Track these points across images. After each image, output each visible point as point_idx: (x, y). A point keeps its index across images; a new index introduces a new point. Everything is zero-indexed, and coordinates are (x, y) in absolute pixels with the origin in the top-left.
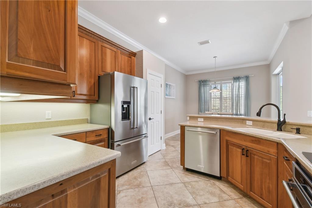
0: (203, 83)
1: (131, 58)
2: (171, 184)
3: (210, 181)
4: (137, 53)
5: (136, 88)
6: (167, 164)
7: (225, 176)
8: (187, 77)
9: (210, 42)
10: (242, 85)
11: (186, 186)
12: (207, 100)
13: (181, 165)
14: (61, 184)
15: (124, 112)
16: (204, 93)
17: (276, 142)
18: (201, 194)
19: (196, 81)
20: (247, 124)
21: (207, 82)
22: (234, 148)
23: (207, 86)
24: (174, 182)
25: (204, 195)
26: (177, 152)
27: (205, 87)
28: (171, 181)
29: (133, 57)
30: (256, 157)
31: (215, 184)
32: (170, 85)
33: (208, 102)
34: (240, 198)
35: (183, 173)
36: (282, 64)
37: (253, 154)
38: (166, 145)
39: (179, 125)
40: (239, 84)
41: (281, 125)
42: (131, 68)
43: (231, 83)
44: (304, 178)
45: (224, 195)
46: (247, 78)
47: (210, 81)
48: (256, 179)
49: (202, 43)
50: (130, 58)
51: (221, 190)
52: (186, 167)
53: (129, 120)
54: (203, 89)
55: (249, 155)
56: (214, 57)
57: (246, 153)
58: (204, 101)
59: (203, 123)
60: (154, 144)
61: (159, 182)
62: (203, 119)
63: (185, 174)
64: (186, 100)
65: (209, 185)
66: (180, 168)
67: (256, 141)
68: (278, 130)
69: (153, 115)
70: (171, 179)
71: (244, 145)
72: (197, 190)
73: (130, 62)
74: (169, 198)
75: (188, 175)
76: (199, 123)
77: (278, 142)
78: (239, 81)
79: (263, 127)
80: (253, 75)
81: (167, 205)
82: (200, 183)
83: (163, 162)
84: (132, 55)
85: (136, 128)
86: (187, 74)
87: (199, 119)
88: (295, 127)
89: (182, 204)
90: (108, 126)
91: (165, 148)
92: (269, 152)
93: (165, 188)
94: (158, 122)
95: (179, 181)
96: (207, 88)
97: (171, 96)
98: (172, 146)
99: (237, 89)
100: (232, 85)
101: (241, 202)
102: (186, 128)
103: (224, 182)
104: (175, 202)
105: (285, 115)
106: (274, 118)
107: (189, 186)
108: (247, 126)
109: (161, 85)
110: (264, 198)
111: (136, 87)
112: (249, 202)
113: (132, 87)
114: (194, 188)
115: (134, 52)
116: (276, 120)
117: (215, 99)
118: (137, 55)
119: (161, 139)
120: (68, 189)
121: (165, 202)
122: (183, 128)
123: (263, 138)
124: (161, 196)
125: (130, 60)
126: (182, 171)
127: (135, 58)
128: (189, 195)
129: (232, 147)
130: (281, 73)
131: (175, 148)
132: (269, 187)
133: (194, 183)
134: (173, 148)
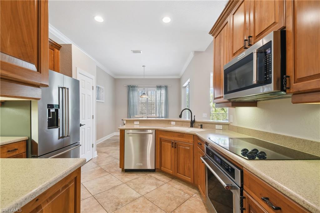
0: (131, 88)
1: (54, 51)
2: (114, 188)
3: (147, 175)
4: (62, 46)
5: (67, 89)
6: (104, 170)
7: (159, 167)
8: (116, 81)
9: (142, 53)
10: (163, 93)
11: (128, 185)
12: (136, 105)
13: (120, 168)
14: (37, 200)
15: (50, 118)
16: (133, 98)
17: (192, 134)
18: (142, 187)
19: (125, 85)
20: (172, 124)
21: (135, 87)
22: (166, 143)
23: (136, 91)
24: (116, 185)
25: (145, 187)
26: (111, 157)
27: (133, 92)
28: (113, 185)
29: (57, 50)
30: (181, 147)
31: (151, 176)
32: (98, 87)
33: (137, 107)
34: (170, 181)
35: (122, 175)
36: (189, 80)
37: (179, 145)
38: (97, 153)
39: (119, 129)
40: (161, 92)
41: (192, 123)
42: (54, 63)
43: (155, 90)
44: (211, 152)
45: (159, 182)
46: (166, 87)
47: (137, 87)
48: (181, 163)
49: (135, 52)
50: (52, 50)
51: (157, 179)
52: (125, 168)
53: (58, 127)
54: (132, 94)
55: (176, 147)
56: (143, 66)
57: (175, 145)
58: (133, 105)
59: (138, 126)
60: (84, 153)
61: (100, 190)
62: (138, 122)
63: (124, 176)
64: (115, 104)
65: (147, 178)
66: (119, 171)
67: (181, 135)
68: (191, 127)
69: (84, 120)
70: (112, 183)
71: (173, 139)
72: (138, 185)
73: (53, 55)
74: (115, 200)
75: (128, 175)
76: (135, 126)
77: (194, 134)
78: (161, 90)
79: (182, 126)
80: (170, 86)
81: (115, 207)
82: (139, 178)
83: (99, 170)
84: (55, 47)
85: (68, 136)
86: (116, 77)
87: (135, 123)
88: (200, 124)
89: (128, 201)
90: (27, 137)
91: (97, 156)
92: (189, 141)
93: (108, 193)
94: (89, 128)
95: (121, 183)
96: (136, 93)
97: (100, 100)
98: (105, 152)
99: (159, 96)
100: (156, 92)
101: (171, 183)
102: (126, 132)
103: (157, 173)
104: (122, 201)
105: (195, 116)
106: (188, 119)
107: (131, 184)
108: (172, 126)
109: (93, 87)
110: (186, 175)
111: (67, 87)
112: (176, 182)
113: (61, 88)
114: (136, 184)
115: (59, 44)
116: (190, 120)
117: (142, 104)
118: (61, 48)
119: (93, 147)
120: (42, 205)
121: (112, 204)
122: (122, 132)
123: (185, 133)
124: (107, 201)
125: (53, 53)
126: (122, 173)
127: (59, 51)
128: (133, 191)
129: (164, 143)
130: (188, 86)
131: (108, 154)
132: (189, 166)
133: (135, 180)
134: (106, 154)
